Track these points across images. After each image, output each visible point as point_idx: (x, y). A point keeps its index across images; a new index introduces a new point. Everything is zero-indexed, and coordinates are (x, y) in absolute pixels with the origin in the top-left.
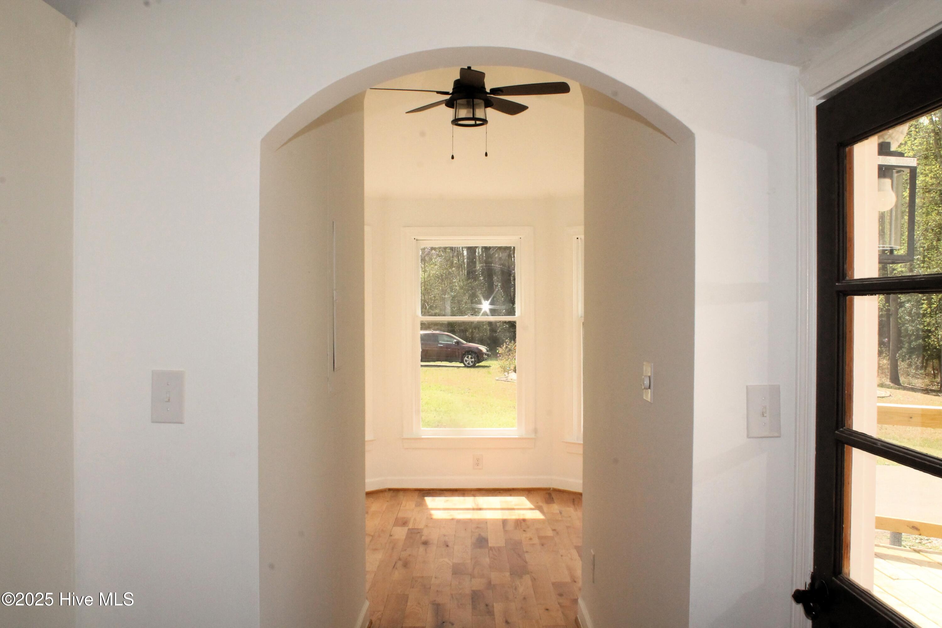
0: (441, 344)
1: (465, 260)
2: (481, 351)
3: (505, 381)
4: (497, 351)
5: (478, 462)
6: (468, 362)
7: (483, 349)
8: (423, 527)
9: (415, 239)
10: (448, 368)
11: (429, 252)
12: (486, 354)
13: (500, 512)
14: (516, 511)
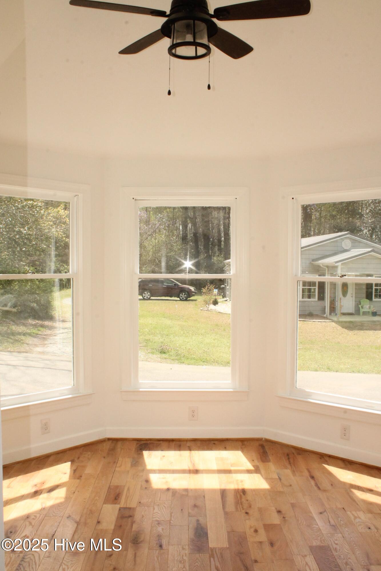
0: (165, 285)
1: (181, 233)
2: (191, 290)
3: (207, 311)
4: (202, 291)
5: (193, 414)
6: (182, 297)
7: (192, 289)
8: (135, 506)
9: (133, 198)
10: (169, 301)
11: (158, 227)
12: (193, 292)
13: (216, 476)
14: (234, 475)
